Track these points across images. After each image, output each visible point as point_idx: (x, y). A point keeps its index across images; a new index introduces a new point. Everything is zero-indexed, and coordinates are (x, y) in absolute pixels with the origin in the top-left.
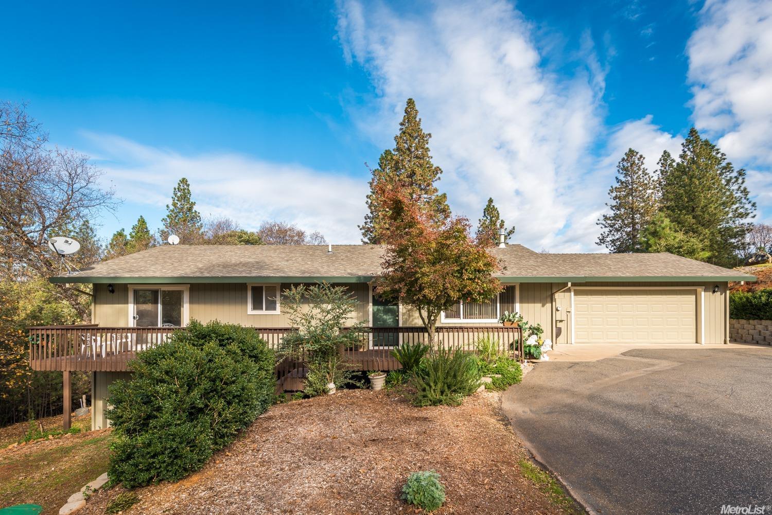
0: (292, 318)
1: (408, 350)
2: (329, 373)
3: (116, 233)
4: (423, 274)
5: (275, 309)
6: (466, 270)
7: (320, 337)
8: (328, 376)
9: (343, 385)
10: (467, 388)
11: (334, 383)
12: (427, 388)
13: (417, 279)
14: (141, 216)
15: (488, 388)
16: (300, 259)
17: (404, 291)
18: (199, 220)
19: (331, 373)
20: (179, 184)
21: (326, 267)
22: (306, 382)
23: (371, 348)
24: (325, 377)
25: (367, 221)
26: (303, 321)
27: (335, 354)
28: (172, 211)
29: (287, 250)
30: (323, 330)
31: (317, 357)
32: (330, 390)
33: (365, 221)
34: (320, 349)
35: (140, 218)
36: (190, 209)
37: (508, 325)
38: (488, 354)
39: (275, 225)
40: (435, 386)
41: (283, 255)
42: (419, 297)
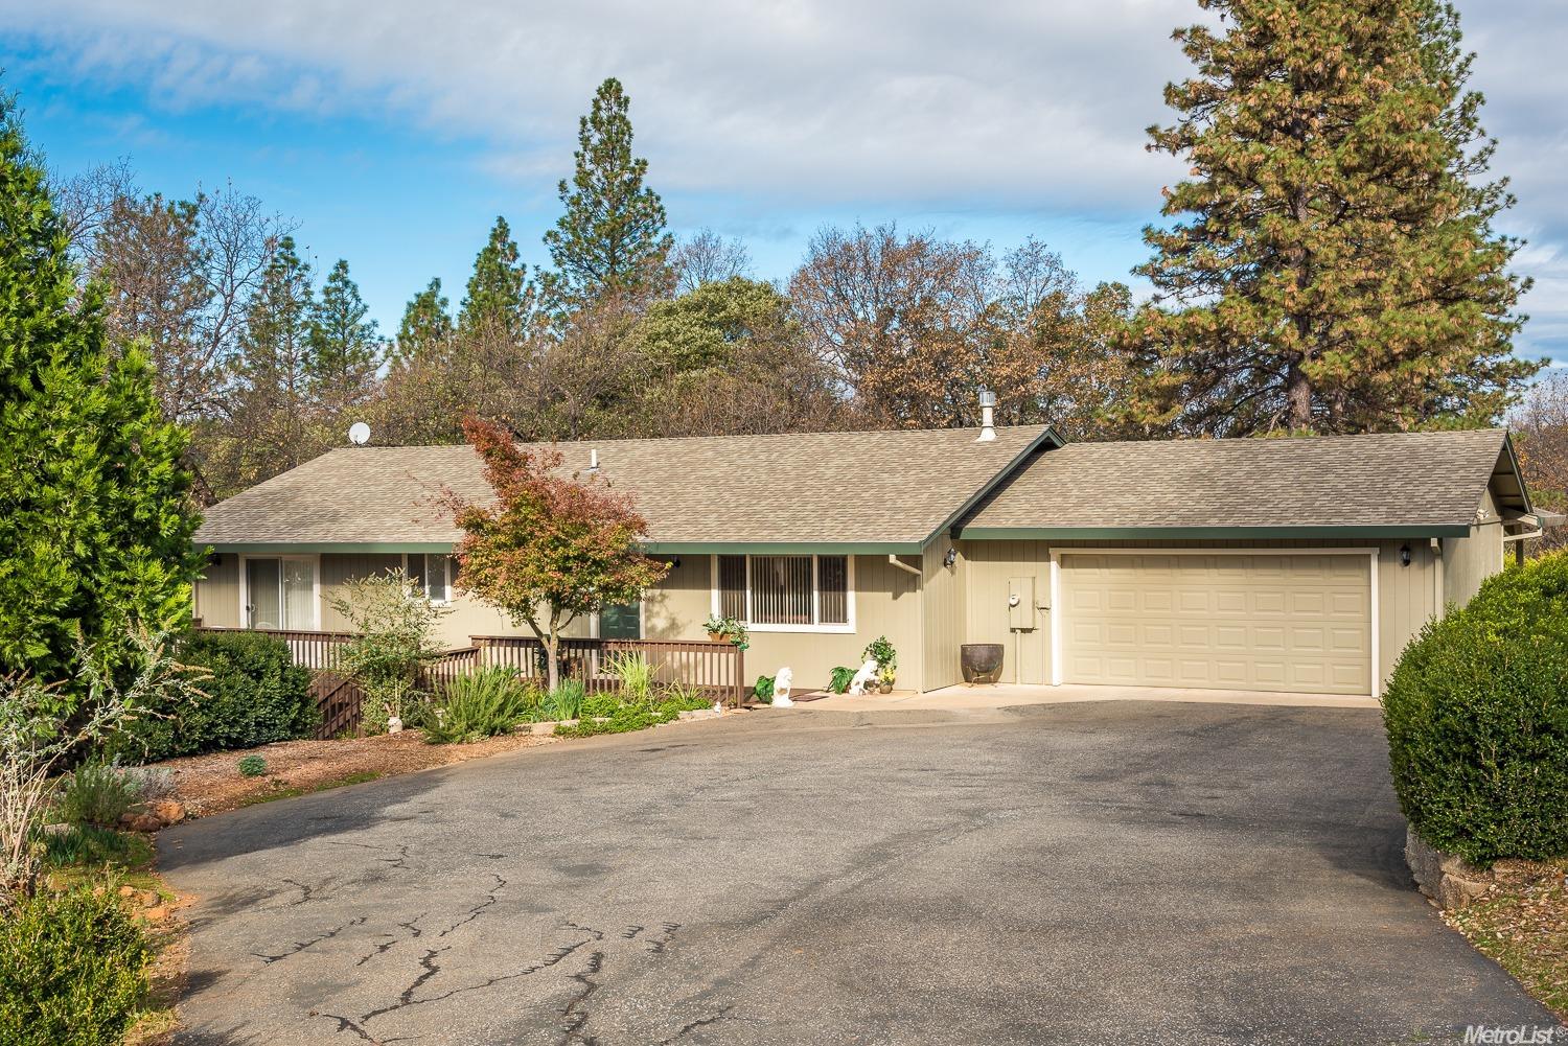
2: (388, 703)
3: (414, 300)
8: (387, 706)
14: (501, 219)
18: (658, 224)
20: (596, 102)
28: (576, 202)
32: (391, 726)
35: (496, 225)
36: (631, 187)
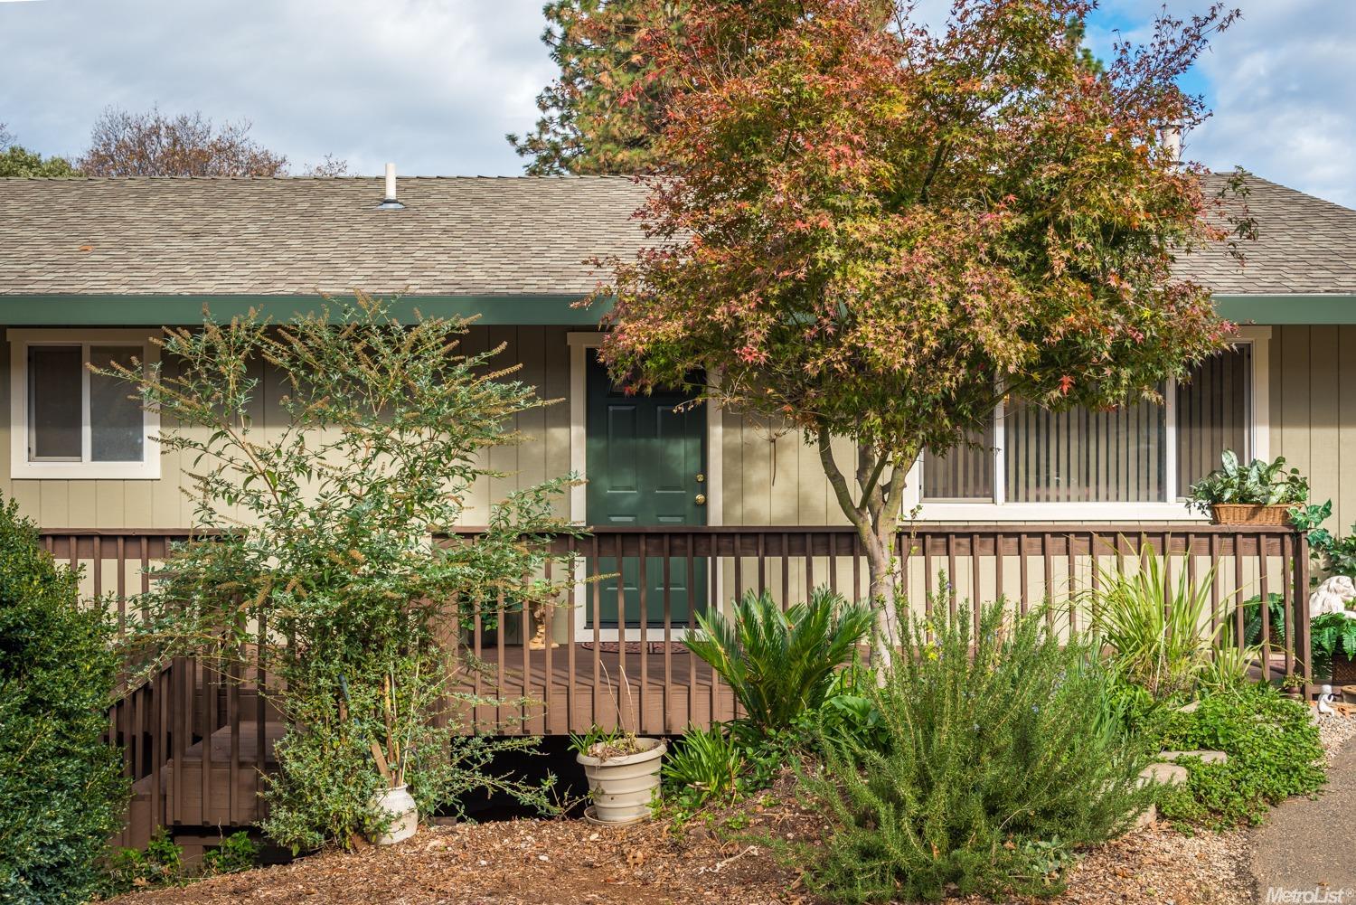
0: (202, 470)
1: (769, 628)
2: (383, 741)
4: (853, 250)
5: (135, 453)
6: (1064, 230)
7: (338, 558)
8: (378, 753)
9: (450, 800)
10: (1085, 814)
11: (410, 789)
12: (882, 809)
13: (819, 279)
15: (1174, 819)
16: (253, 228)
17: (760, 338)
19: (393, 736)
21: (370, 261)
22: (274, 783)
23: (583, 635)
24: (365, 757)
25: (546, 115)
26: (259, 484)
27: (413, 644)
29: (196, 197)
30: (354, 527)
31: (328, 660)
32: (389, 819)
33: (539, 115)
34: (342, 620)
37: (1234, 518)
38: (1156, 655)
39: (155, 131)
40: (921, 800)
41: (179, 215)
42: (829, 363)
